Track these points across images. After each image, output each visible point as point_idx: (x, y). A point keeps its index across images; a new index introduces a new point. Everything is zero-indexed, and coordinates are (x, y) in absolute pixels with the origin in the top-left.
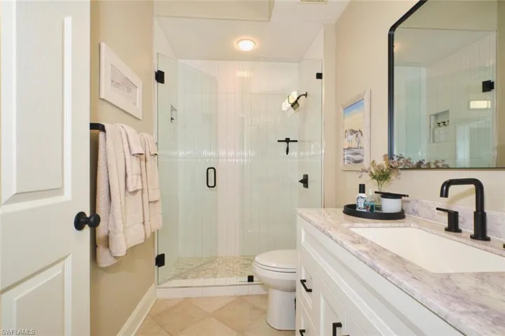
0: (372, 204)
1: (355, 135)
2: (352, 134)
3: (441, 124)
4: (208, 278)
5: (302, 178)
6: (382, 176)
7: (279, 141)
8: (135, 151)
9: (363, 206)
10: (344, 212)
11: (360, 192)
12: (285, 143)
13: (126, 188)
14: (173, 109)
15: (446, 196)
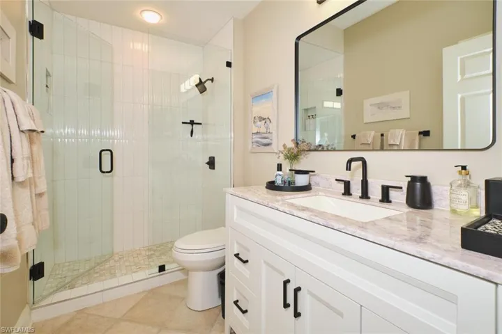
0: (289, 179)
1: (264, 121)
2: (260, 121)
3: (311, 117)
4: (106, 279)
5: (208, 160)
6: (293, 156)
7: (183, 123)
8: (25, 128)
9: (280, 182)
10: (267, 187)
11: (278, 170)
12: (190, 125)
13: (13, 178)
14: (48, 75)
15: (350, 170)
